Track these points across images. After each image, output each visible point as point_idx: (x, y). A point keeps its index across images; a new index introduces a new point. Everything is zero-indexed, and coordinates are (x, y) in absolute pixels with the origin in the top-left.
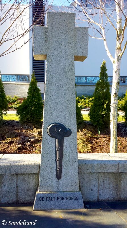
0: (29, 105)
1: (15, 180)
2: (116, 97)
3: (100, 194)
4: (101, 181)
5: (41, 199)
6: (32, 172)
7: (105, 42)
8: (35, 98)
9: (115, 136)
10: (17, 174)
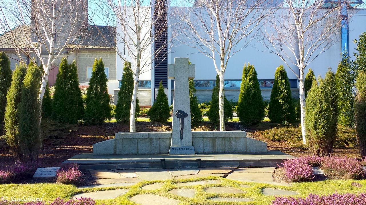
0: (158, 107)
1: (159, 142)
2: (222, 99)
3: (204, 149)
4: (205, 142)
5: (173, 149)
6: (168, 137)
7: (214, 60)
8: (163, 101)
9: (223, 127)
10: (160, 138)
